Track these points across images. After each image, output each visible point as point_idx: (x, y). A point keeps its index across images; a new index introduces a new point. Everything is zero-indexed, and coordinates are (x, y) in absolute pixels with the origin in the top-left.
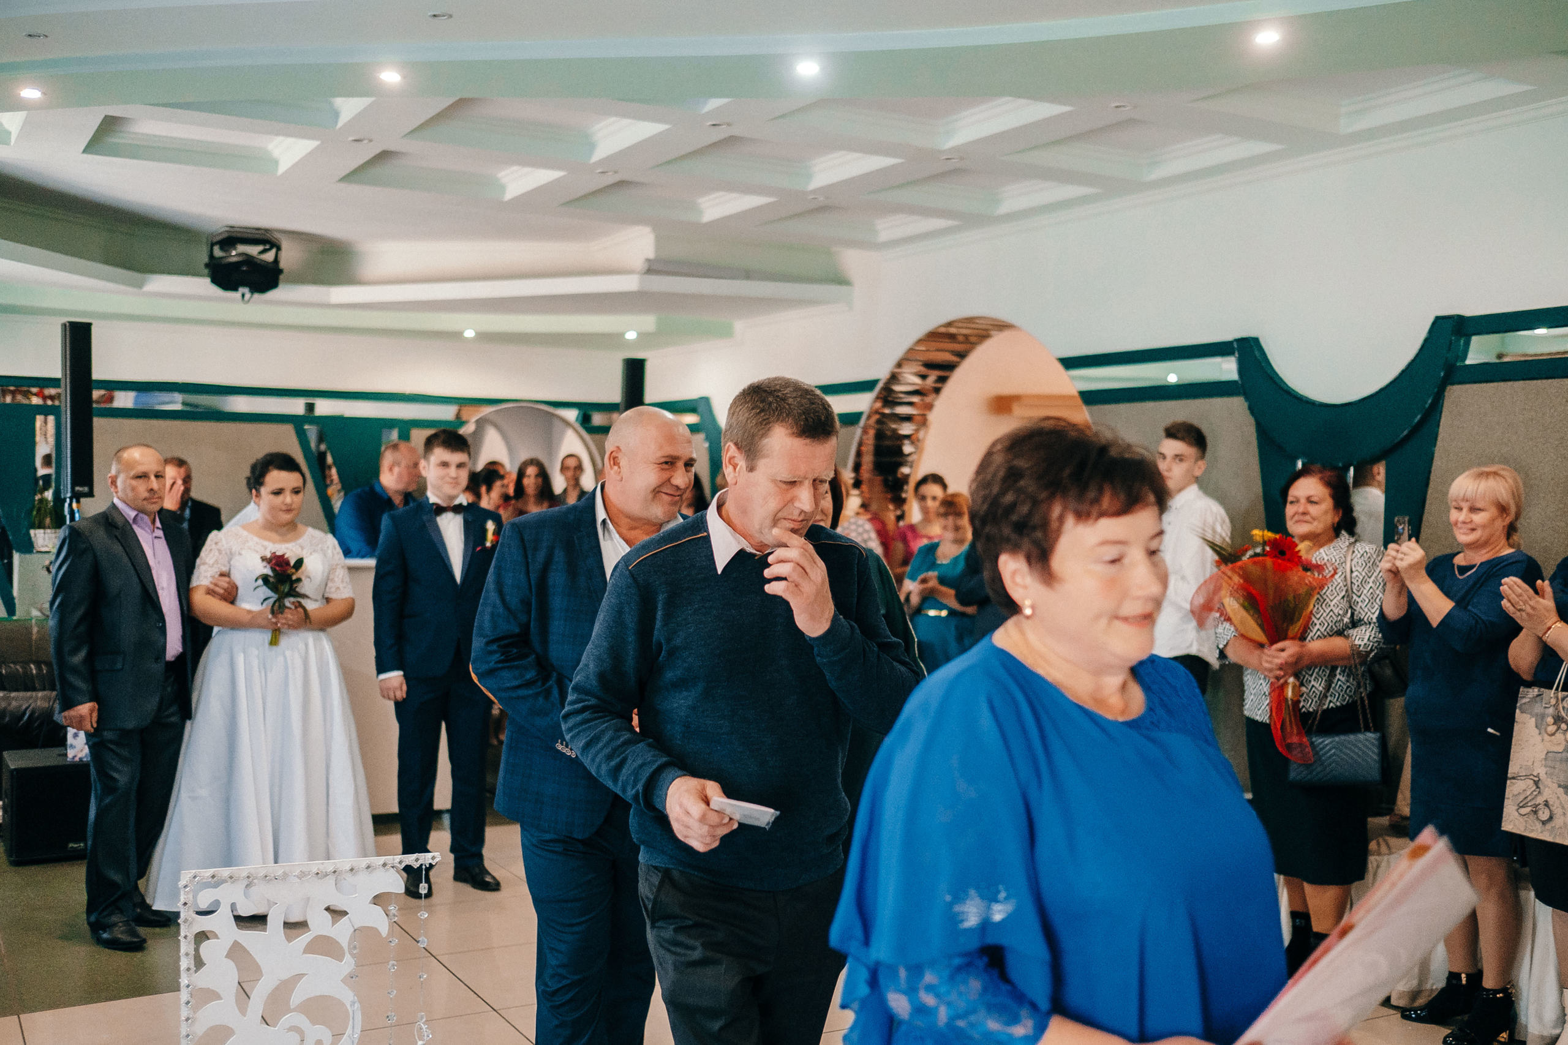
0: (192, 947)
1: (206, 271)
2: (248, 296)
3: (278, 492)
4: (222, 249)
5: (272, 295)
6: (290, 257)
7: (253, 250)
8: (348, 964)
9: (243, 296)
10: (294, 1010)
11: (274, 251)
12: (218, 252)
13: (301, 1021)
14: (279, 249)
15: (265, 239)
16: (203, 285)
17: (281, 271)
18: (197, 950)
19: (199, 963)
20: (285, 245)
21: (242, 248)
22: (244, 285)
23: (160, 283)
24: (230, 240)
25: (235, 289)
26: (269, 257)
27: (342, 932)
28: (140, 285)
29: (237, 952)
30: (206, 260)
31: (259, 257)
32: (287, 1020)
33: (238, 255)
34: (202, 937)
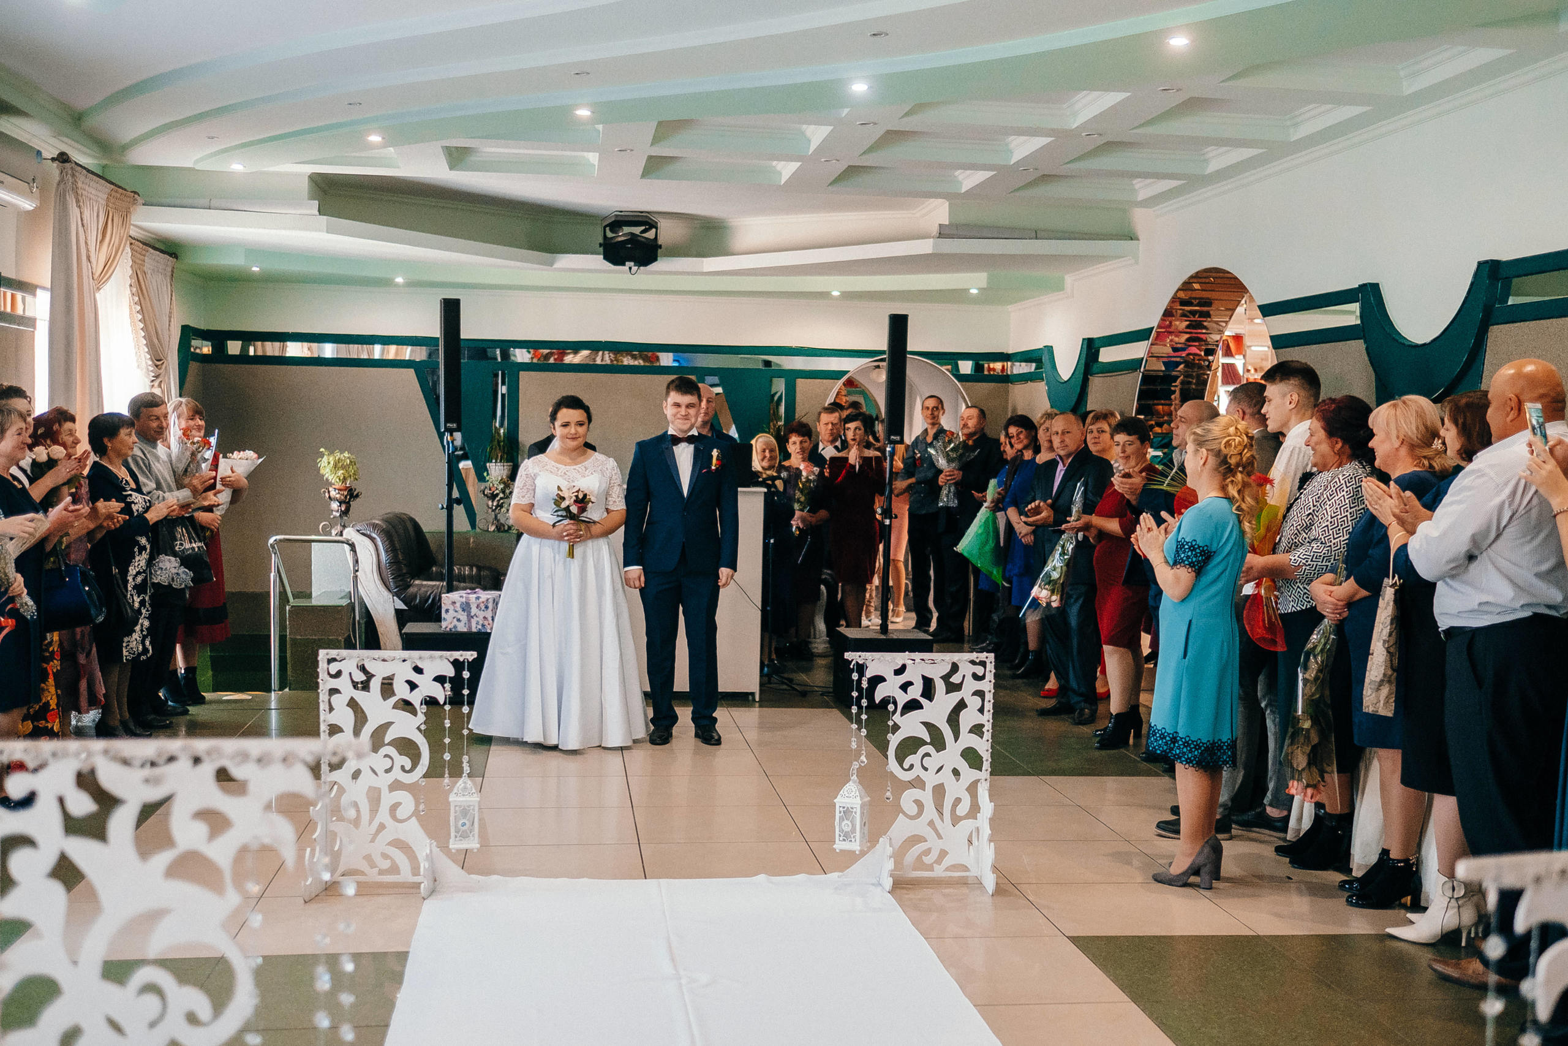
0: (327, 697)
1: (601, 249)
2: (635, 268)
3: (566, 425)
4: (612, 231)
5: (653, 267)
6: (667, 233)
7: (637, 230)
8: (421, 718)
9: (630, 268)
10: (388, 744)
11: (654, 230)
12: (609, 234)
13: (391, 751)
14: (657, 228)
15: (646, 221)
16: (597, 261)
17: (660, 247)
18: (329, 700)
19: (331, 709)
20: (663, 224)
21: (627, 230)
22: (630, 260)
23: (567, 261)
24: (617, 223)
25: (624, 264)
26: (651, 234)
27: (416, 698)
28: (551, 264)
29: (353, 704)
30: (601, 240)
31: (643, 235)
32: (385, 750)
33: (623, 235)
34: (334, 691)
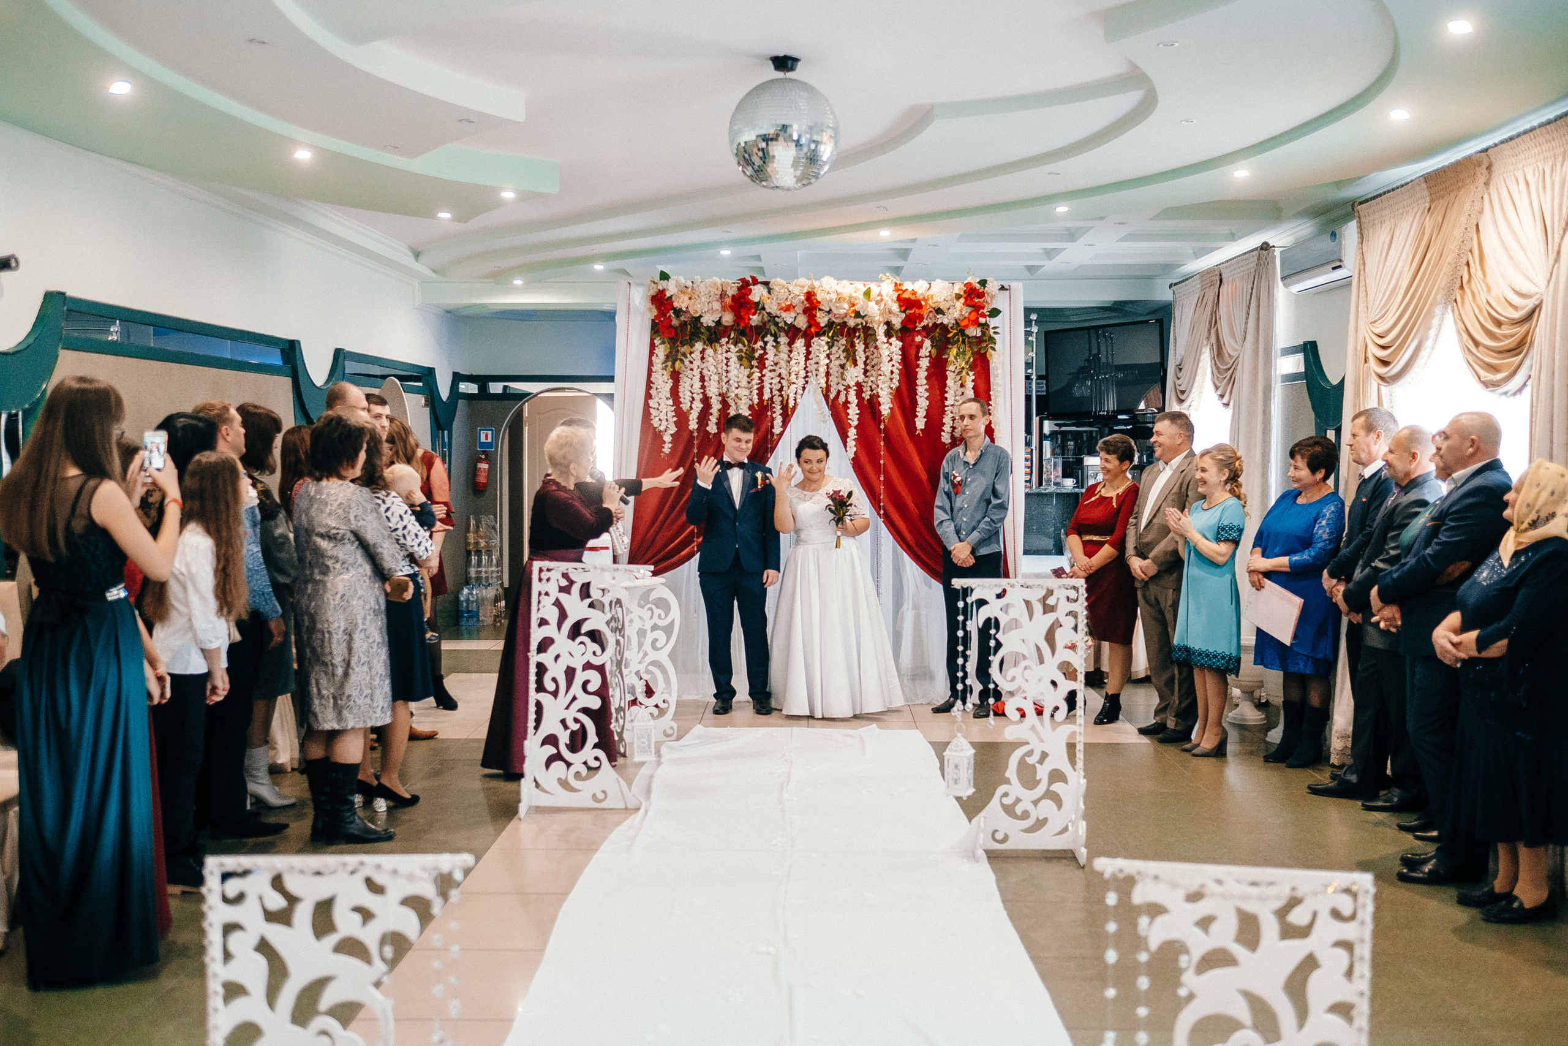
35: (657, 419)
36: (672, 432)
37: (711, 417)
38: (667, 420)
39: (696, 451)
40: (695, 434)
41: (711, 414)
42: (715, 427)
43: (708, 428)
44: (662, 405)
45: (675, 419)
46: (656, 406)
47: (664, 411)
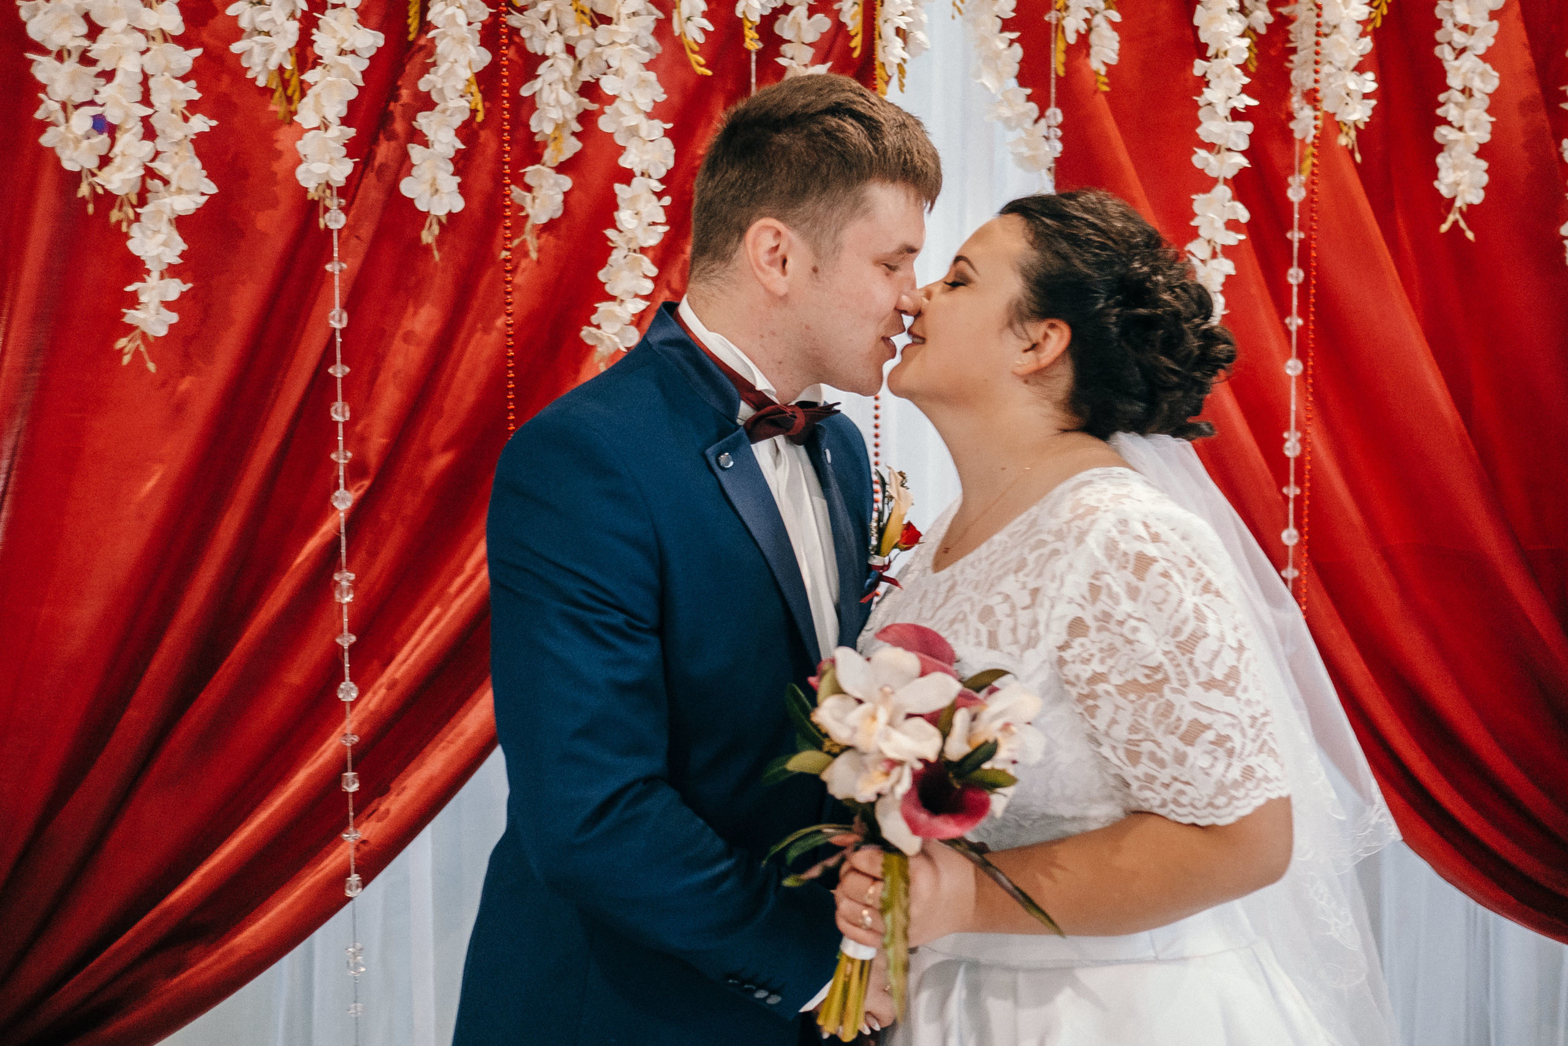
35: (82, 121)
36: (188, 204)
37: (424, 121)
38: (149, 133)
39: (338, 320)
40: (335, 220)
41: (427, 103)
42: (450, 183)
43: (408, 187)
44: (115, 26)
45: (201, 123)
46: (71, 36)
47: (129, 67)
